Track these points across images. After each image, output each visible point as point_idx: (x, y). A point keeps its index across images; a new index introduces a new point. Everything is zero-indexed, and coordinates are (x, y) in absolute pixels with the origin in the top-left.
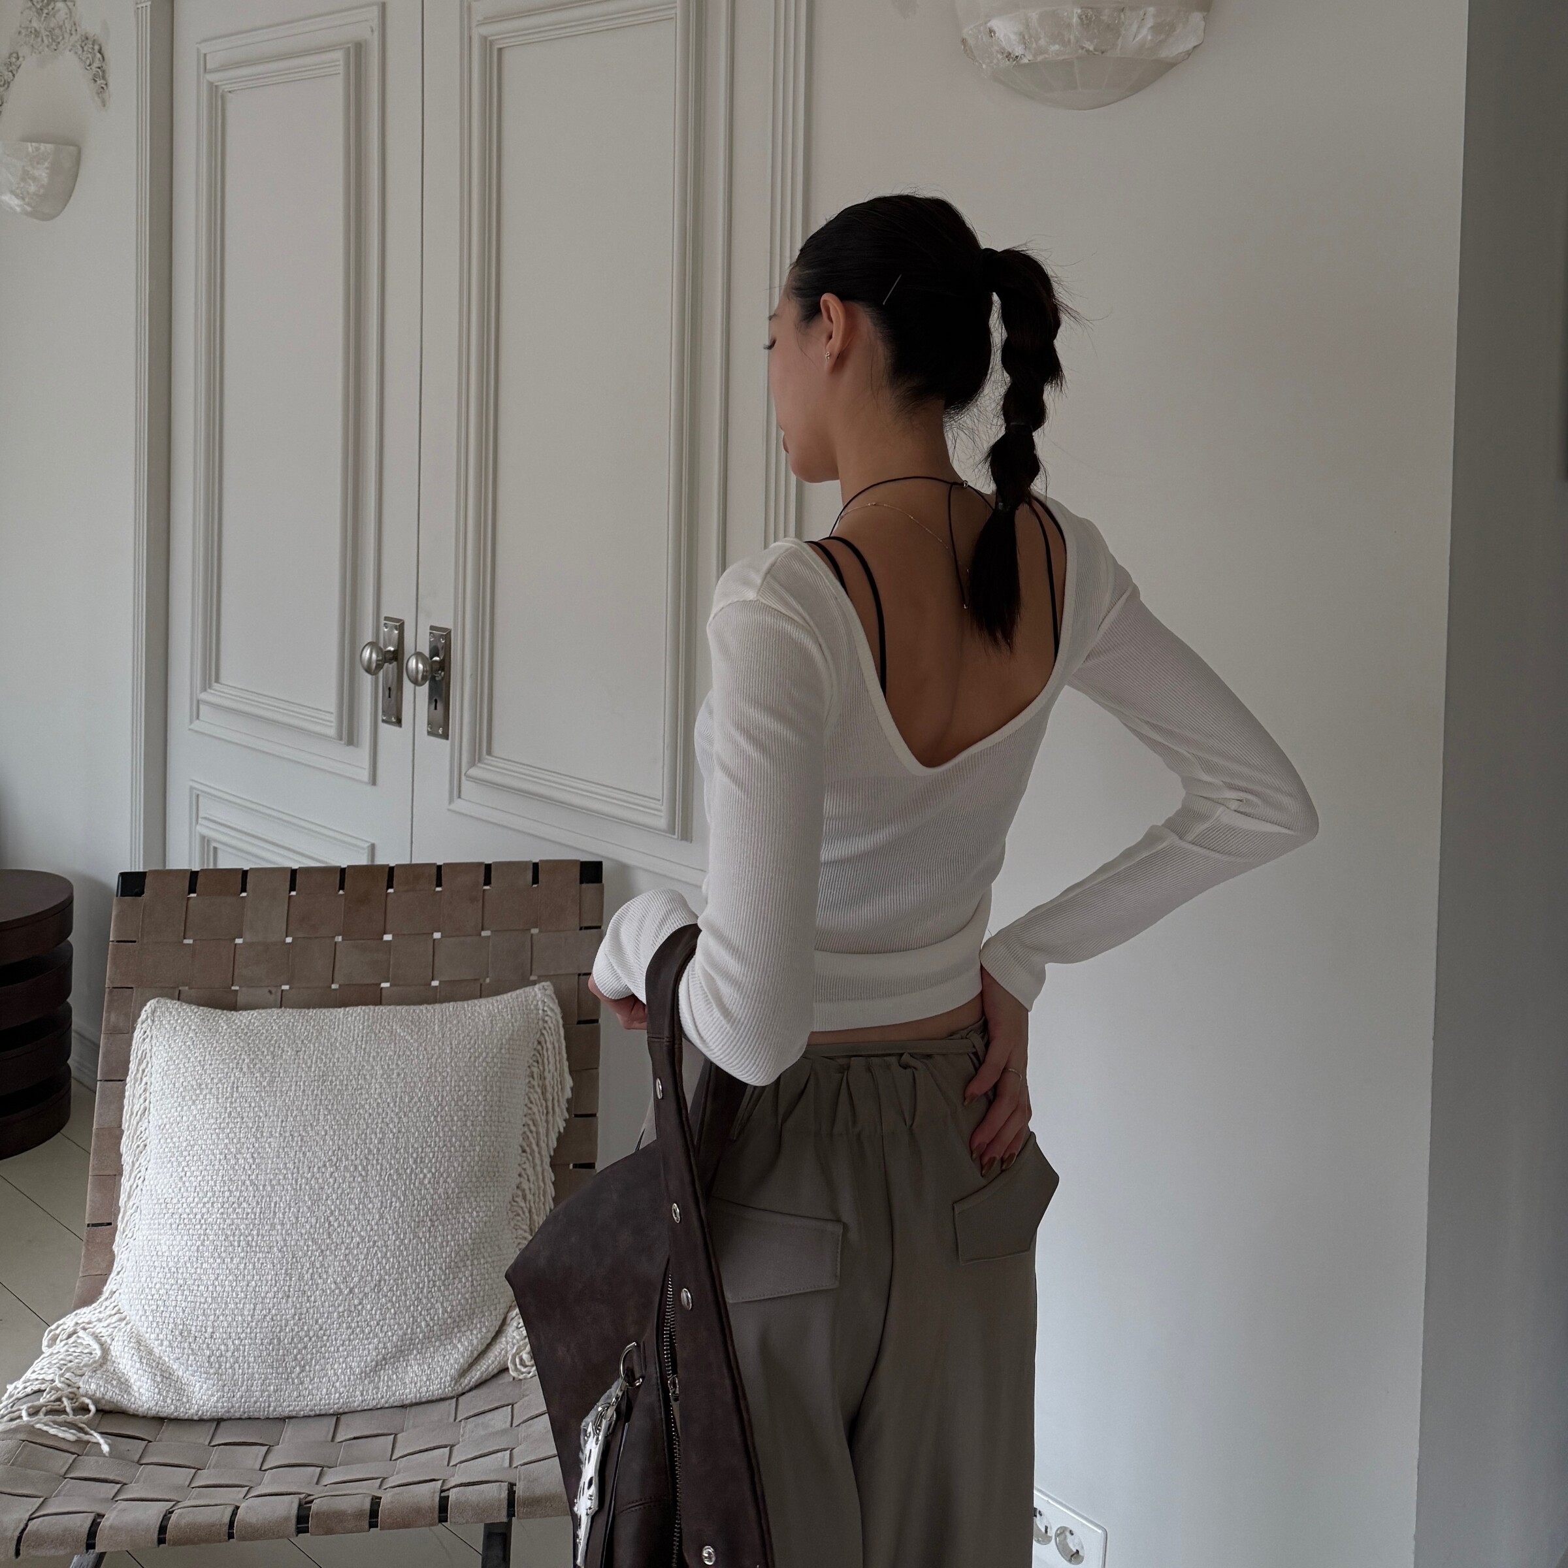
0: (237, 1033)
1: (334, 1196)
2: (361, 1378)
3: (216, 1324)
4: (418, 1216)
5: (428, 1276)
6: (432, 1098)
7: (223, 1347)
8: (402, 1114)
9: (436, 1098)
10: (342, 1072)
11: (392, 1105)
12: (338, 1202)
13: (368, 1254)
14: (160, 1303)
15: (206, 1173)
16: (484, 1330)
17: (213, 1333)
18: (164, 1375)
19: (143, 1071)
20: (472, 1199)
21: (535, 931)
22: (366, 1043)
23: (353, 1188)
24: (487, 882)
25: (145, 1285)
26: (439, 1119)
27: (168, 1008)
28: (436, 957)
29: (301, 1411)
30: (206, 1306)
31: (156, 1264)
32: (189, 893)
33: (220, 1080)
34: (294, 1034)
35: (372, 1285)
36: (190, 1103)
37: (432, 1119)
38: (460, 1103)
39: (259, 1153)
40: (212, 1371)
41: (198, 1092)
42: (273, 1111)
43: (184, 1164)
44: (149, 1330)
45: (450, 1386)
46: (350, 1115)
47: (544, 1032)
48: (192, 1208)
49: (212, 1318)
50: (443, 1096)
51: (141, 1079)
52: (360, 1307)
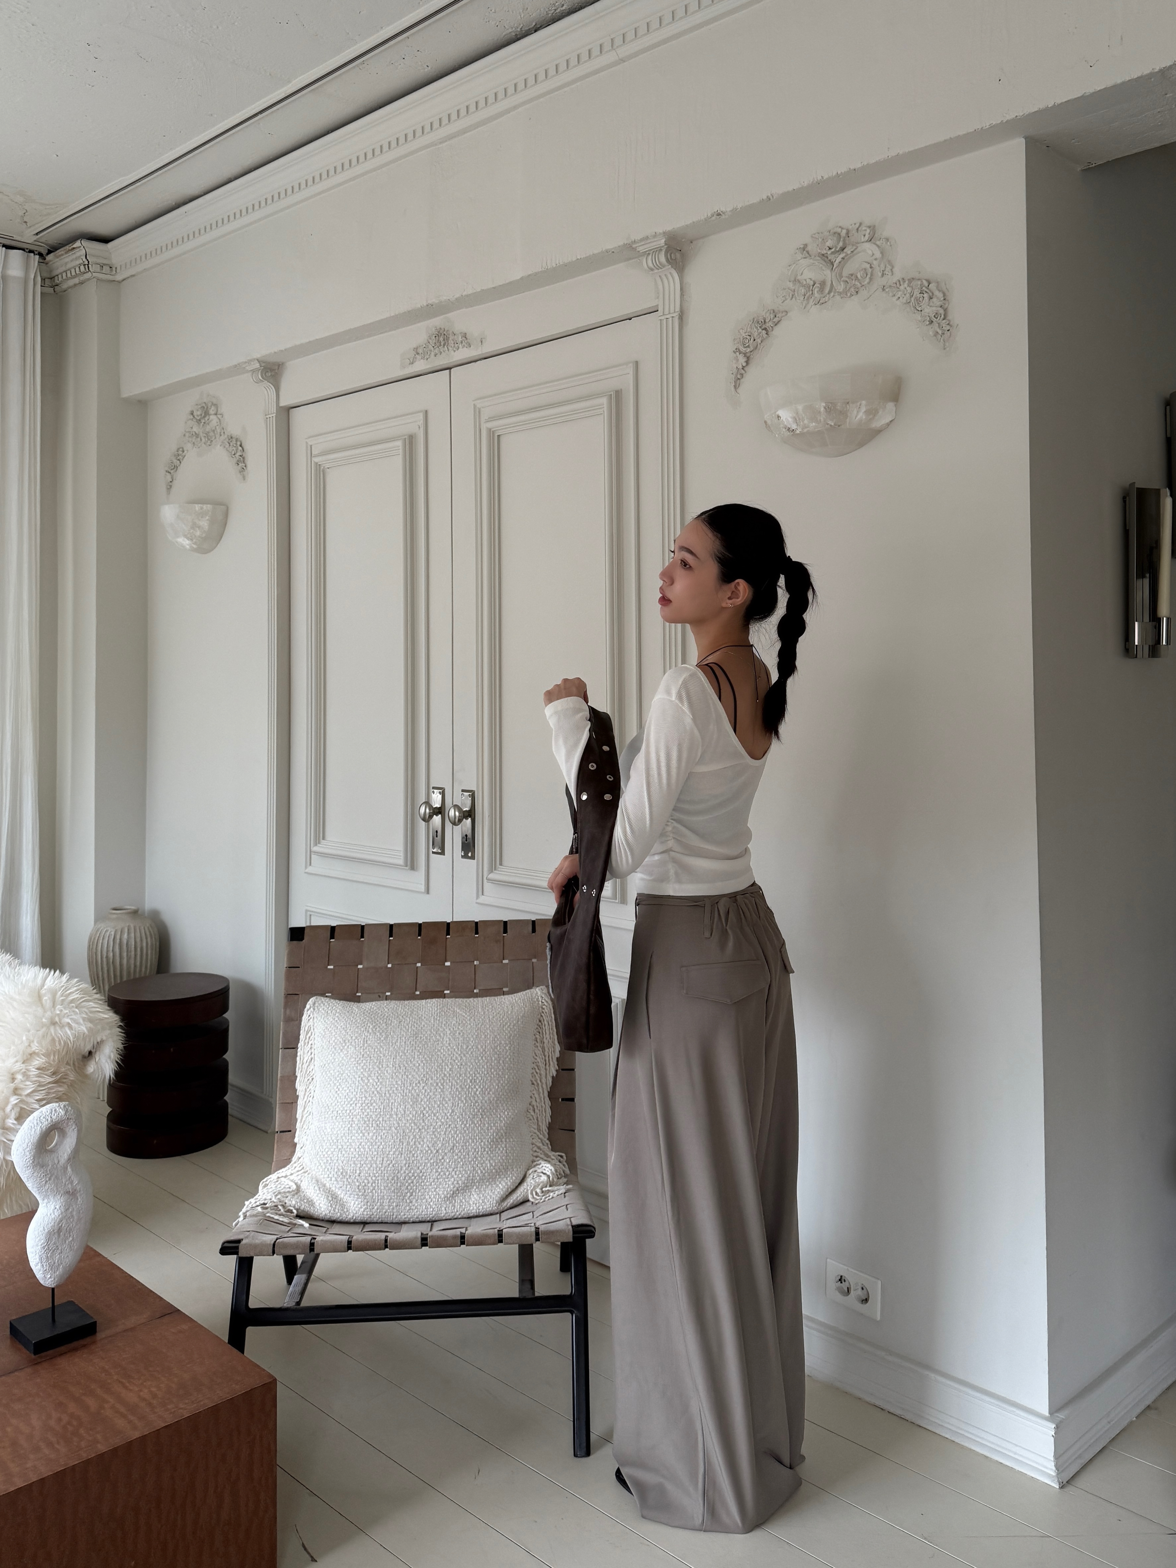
0: (364, 1013)
1: (425, 1100)
2: (445, 1200)
3: (361, 1169)
4: (474, 1111)
5: (481, 1145)
6: (479, 1047)
7: (366, 1181)
8: (462, 1055)
9: (482, 1047)
10: (426, 1032)
11: (456, 1050)
12: (428, 1103)
13: (446, 1132)
14: (328, 1159)
15: (351, 1088)
16: (514, 1178)
17: (360, 1173)
18: (333, 1197)
19: (309, 1038)
20: (504, 1105)
21: (534, 960)
22: (440, 1017)
23: (436, 1095)
24: (505, 931)
25: (319, 1150)
26: (484, 1058)
27: (322, 1002)
28: (476, 975)
29: (411, 1218)
30: (355, 1159)
31: (325, 1139)
32: (331, 939)
33: (356, 1037)
34: (397, 1013)
35: (449, 1148)
36: (339, 1051)
37: (480, 1058)
38: (496, 1050)
39: (381, 1076)
40: (360, 1194)
41: (344, 1045)
42: (388, 1053)
43: (338, 1084)
44: (323, 1173)
45: (496, 1206)
46: (432, 1055)
47: (542, 1014)
48: (344, 1108)
49: (359, 1165)
50: (485, 1046)
51: (308, 1042)
52: (443, 1161)
